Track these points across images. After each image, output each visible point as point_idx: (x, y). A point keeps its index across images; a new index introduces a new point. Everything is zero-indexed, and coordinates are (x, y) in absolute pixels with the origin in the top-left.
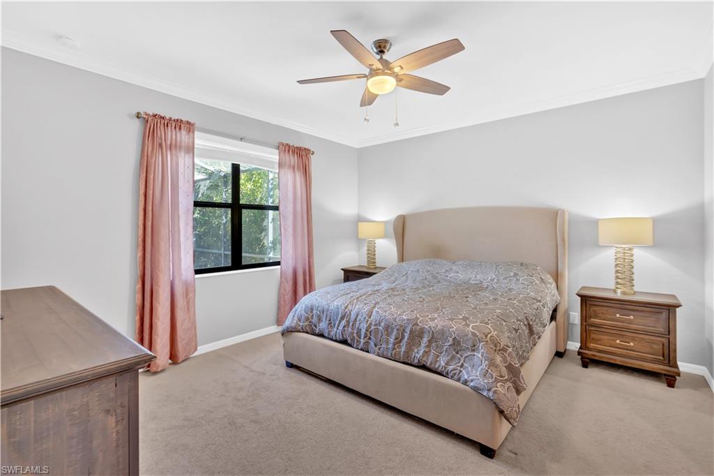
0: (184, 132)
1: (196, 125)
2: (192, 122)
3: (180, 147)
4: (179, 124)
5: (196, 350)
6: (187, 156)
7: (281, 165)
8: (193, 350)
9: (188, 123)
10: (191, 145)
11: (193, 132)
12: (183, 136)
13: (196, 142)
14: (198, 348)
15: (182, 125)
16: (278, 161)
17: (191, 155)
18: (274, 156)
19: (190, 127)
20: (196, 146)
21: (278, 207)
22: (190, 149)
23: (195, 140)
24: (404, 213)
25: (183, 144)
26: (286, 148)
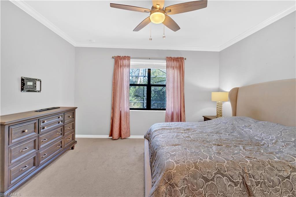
0: (126, 60)
1: (131, 57)
2: (129, 56)
3: (125, 65)
4: (125, 58)
5: (129, 136)
6: (128, 68)
7: (167, 67)
8: (128, 136)
9: (128, 57)
10: (129, 64)
11: (130, 60)
12: (126, 62)
13: (131, 63)
14: (131, 136)
15: (126, 58)
16: (166, 65)
17: (129, 67)
18: (164, 63)
19: (128, 58)
20: (130, 64)
21: (165, 85)
22: (129, 66)
23: (130, 62)
24: (238, 87)
25: (126, 65)
26: (169, 59)
